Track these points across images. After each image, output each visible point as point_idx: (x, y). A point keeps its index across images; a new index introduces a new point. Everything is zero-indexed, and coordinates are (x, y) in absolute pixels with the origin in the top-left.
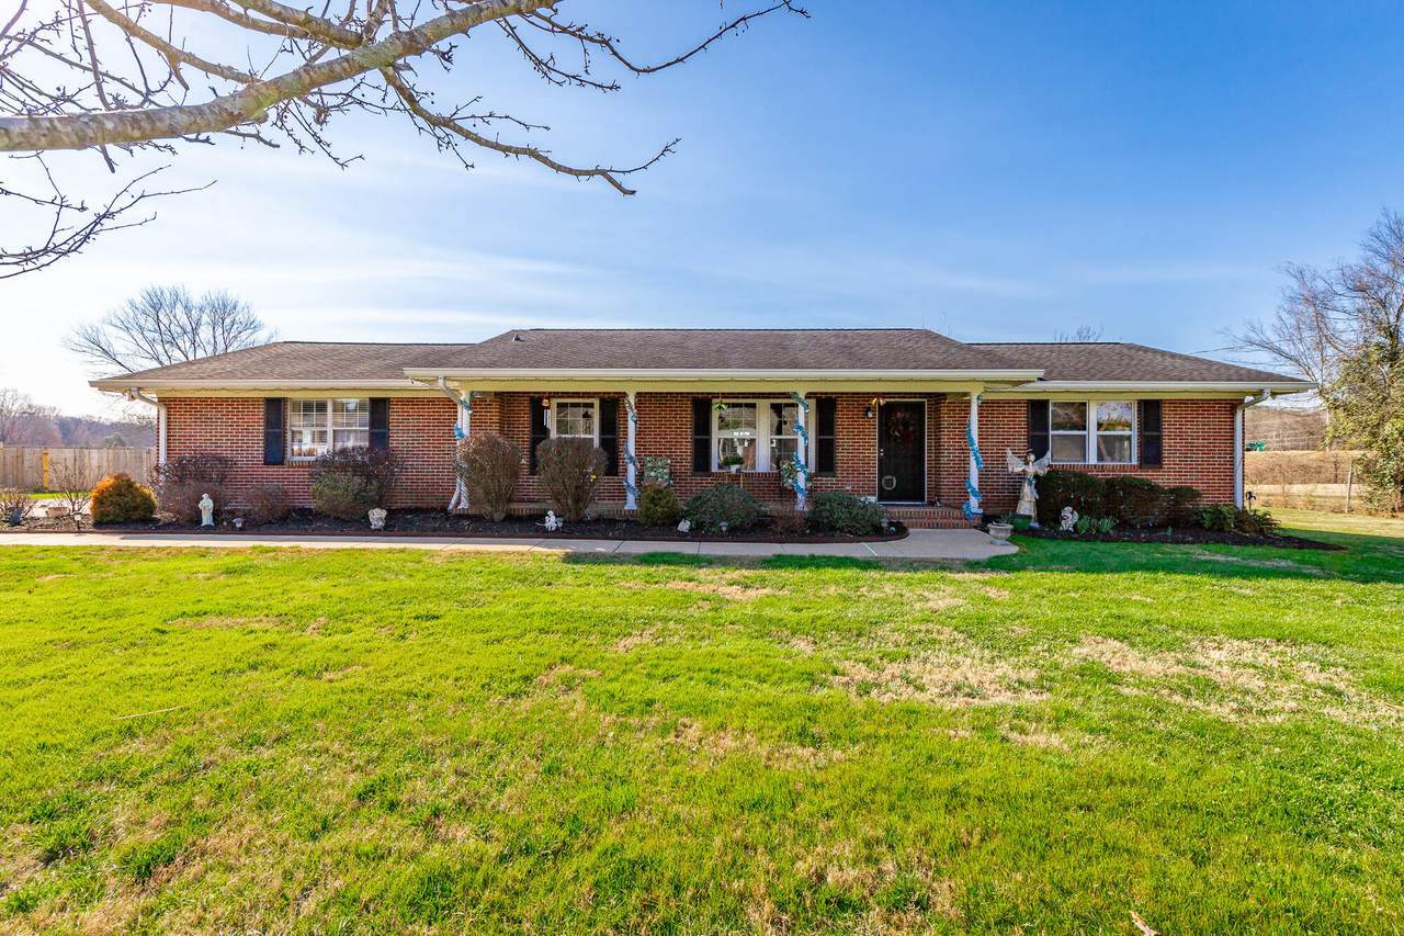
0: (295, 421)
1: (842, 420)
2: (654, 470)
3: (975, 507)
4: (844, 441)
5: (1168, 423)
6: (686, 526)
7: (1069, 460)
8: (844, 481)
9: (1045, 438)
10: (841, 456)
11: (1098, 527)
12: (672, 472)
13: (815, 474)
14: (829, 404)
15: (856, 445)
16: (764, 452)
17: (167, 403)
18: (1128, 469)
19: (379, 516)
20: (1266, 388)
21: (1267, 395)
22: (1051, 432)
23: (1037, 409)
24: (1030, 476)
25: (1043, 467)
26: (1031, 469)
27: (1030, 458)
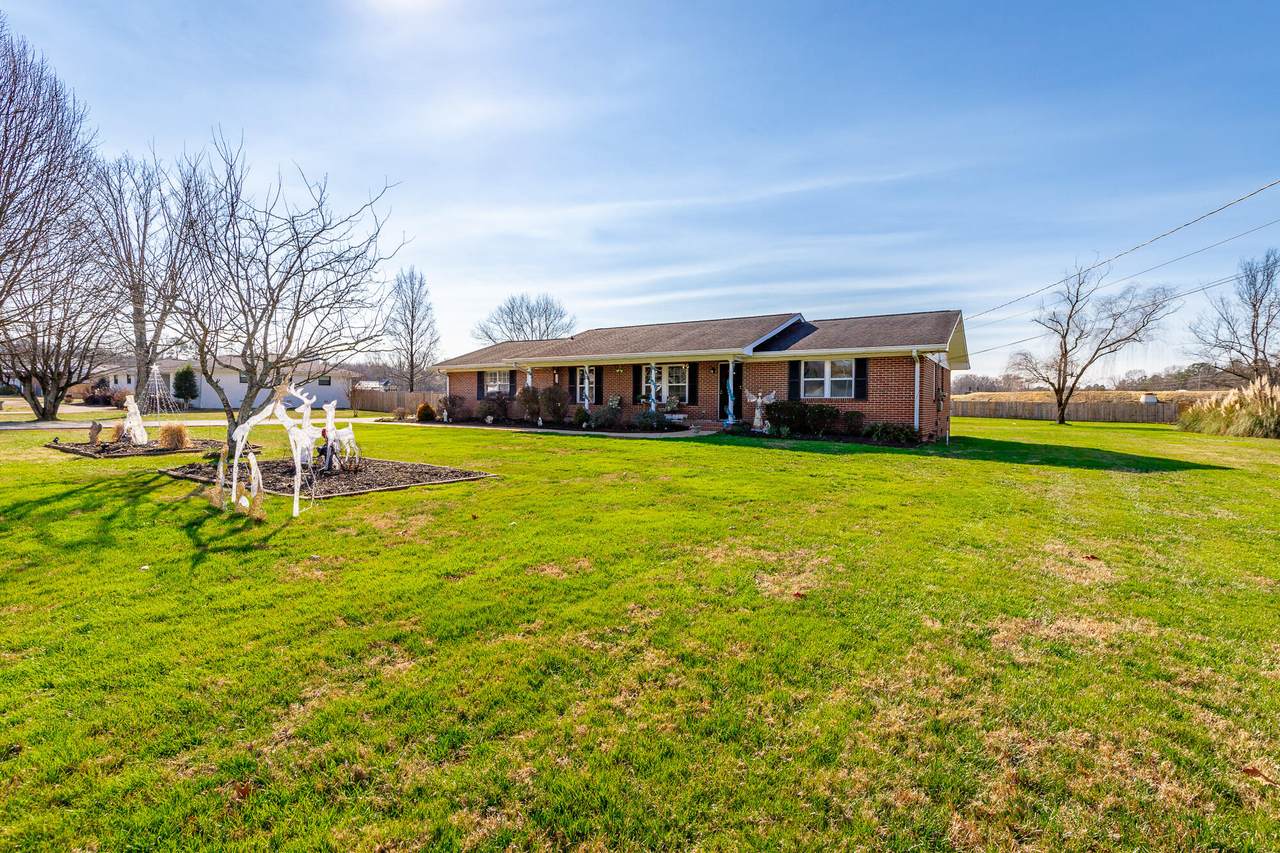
0: (488, 379)
1: (702, 375)
2: (612, 402)
3: (731, 420)
4: (702, 387)
5: (873, 373)
6: (584, 425)
7: (815, 394)
8: (702, 408)
9: (798, 383)
10: (700, 394)
11: (779, 432)
12: (621, 403)
13: (688, 405)
14: (694, 367)
15: (709, 388)
16: (665, 393)
17: (450, 375)
18: (847, 401)
19: (490, 419)
20: (914, 350)
21: (914, 354)
22: (803, 379)
23: (794, 366)
24: (759, 404)
25: (770, 399)
26: (759, 401)
27: (760, 394)
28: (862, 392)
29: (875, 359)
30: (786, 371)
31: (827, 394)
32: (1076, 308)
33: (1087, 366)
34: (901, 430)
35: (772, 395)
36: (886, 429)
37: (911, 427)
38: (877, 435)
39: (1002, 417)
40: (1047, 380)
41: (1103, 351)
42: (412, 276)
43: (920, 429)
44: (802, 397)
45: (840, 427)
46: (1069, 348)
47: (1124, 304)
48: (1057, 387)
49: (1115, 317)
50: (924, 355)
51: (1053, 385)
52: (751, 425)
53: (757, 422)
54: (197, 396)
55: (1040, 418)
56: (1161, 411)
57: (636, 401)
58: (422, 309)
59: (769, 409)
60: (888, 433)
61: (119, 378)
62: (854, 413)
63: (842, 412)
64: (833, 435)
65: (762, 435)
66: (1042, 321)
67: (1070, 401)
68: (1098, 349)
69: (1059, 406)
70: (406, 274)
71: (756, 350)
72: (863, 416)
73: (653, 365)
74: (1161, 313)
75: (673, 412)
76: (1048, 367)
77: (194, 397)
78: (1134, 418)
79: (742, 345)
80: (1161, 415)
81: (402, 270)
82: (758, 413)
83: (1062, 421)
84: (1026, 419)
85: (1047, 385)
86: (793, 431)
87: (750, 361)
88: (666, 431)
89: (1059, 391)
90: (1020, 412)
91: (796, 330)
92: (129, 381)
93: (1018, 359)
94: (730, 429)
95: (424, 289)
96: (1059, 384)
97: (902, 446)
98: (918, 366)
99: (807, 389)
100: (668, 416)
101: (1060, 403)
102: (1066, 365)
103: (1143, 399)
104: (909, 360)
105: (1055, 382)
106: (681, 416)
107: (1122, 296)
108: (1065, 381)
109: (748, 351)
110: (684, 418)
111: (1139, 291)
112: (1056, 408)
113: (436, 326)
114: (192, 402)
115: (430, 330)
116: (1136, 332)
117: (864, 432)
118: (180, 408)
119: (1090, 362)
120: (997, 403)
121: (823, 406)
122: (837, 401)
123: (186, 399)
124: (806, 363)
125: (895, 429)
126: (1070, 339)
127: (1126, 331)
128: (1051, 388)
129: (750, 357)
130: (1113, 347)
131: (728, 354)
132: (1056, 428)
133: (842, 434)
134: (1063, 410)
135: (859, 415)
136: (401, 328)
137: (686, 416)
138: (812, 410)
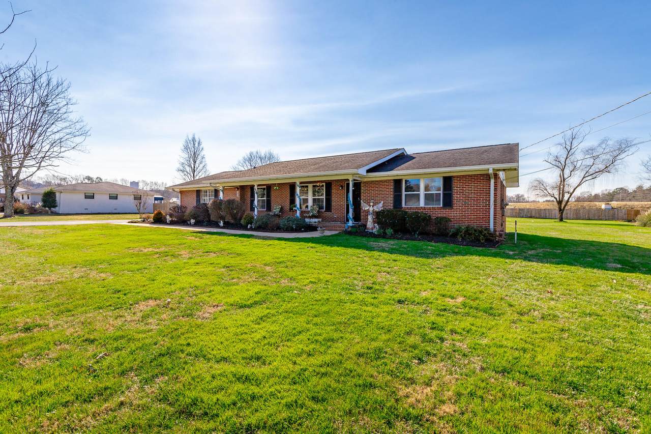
1: (333, 190)
2: (276, 209)
3: (350, 223)
4: (334, 198)
5: (456, 187)
6: (249, 226)
7: (412, 205)
8: (334, 214)
9: (400, 196)
10: (333, 204)
11: (385, 233)
12: (282, 210)
13: (325, 211)
14: (329, 185)
15: (338, 200)
16: (310, 203)
17: (181, 192)
18: (437, 210)
19: (193, 221)
20: (490, 168)
21: (491, 171)
22: (404, 193)
23: (398, 183)
24: (371, 212)
25: (379, 207)
26: (371, 209)
27: (372, 204)
28: (448, 202)
29: (458, 177)
30: (392, 187)
31: (422, 203)
32: (570, 153)
33: (577, 187)
34: (481, 232)
35: (381, 205)
36: (468, 231)
37: (487, 229)
38: (461, 236)
39: (523, 217)
40: (553, 196)
41: (587, 178)
42: (194, 140)
43: (495, 231)
44: (403, 205)
45: (432, 228)
46: (565, 177)
47: (600, 150)
48: (558, 200)
49: (595, 158)
50: (497, 172)
51: (556, 198)
52: (365, 226)
53: (370, 224)
54: (56, 206)
55: (545, 218)
56: (616, 213)
57: (291, 209)
58: (200, 157)
59: (378, 215)
60: (470, 234)
61: (24, 196)
62: (442, 218)
63: (433, 218)
64: (427, 236)
65: (372, 235)
66: (549, 161)
67: (566, 208)
68: (584, 177)
69: (560, 211)
70: (190, 138)
71: (368, 171)
72: (450, 220)
73: (298, 183)
74: (623, 156)
75: (314, 217)
76: (553, 188)
77: (55, 206)
78: (601, 217)
79: (358, 167)
80: (616, 216)
81: (188, 136)
82: (370, 218)
83: (561, 220)
84: (537, 218)
85: (553, 199)
86: (396, 231)
87: (366, 180)
88: (302, 232)
89: (560, 202)
90: (533, 214)
91: (400, 159)
92: (28, 198)
93: (536, 183)
94: (350, 229)
95: (201, 147)
96: (560, 198)
97: (482, 245)
98: (492, 181)
99: (407, 200)
100: (307, 220)
101: (560, 210)
102: (564, 186)
103: (603, 206)
104: (486, 177)
105: (557, 197)
106: (316, 220)
107: (599, 145)
108: (563, 196)
109: (362, 171)
110: (319, 221)
111: (610, 143)
112: (557, 211)
113: (208, 168)
114: (53, 209)
115: (204, 170)
116: (607, 167)
117: (451, 233)
118: (46, 214)
119: (579, 185)
120: (520, 209)
121: (418, 213)
122: (429, 209)
123: (50, 208)
124: (406, 181)
125: (475, 231)
126: (567, 172)
127: (602, 167)
128: (555, 200)
129: (364, 177)
130: (594, 176)
131: (348, 173)
132: (557, 224)
133: (433, 234)
134: (562, 213)
135: (447, 220)
136: (188, 169)
137: (320, 220)
138: (410, 216)
